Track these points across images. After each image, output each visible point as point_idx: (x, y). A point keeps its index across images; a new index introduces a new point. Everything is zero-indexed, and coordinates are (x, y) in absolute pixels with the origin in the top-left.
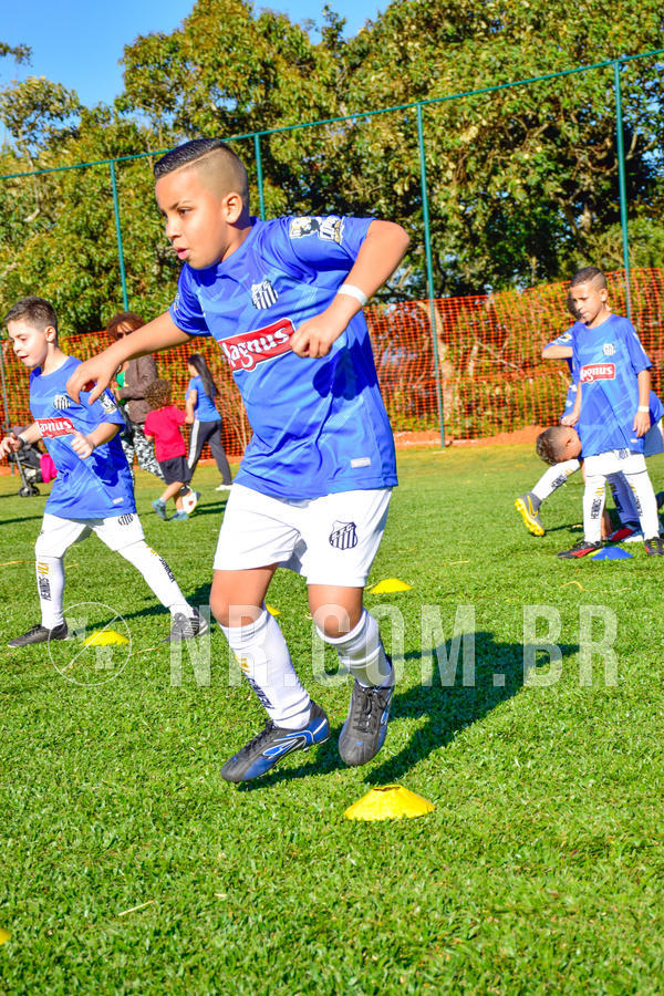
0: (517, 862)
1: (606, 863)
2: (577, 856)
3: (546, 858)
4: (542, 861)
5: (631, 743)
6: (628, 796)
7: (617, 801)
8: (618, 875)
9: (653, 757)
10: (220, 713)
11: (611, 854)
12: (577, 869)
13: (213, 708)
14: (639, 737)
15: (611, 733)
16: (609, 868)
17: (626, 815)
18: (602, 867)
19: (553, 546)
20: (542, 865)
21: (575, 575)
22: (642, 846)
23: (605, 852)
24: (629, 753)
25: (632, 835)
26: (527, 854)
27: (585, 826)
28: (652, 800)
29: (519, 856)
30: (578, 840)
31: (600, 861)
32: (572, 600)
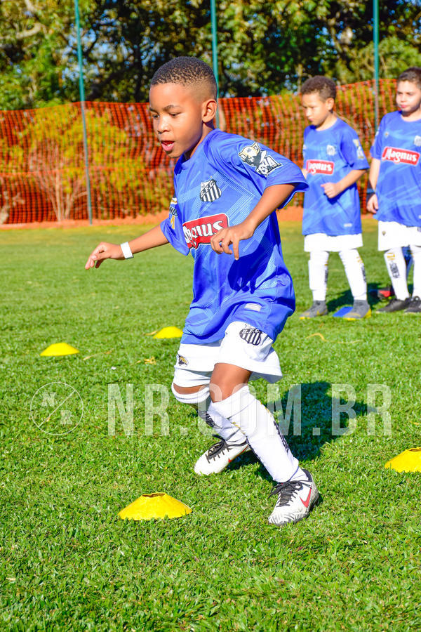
0: (254, 555)
1: (324, 557)
2: (302, 551)
3: (277, 553)
4: (273, 555)
5: (352, 463)
6: (346, 505)
7: (337, 509)
8: (333, 567)
9: (368, 475)
10: (23, 431)
11: (329, 551)
12: (301, 562)
13: (17, 427)
14: (359, 459)
15: (337, 455)
16: (326, 562)
17: (343, 520)
18: (321, 560)
19: (304, 305)
20: (273, 559)
21: (319, 329)
22: (354, 545)
23: (324, 549)
24: (349, 471)
25: (347, 536)
26: (262, 549)
27: (310, 528)
28: (364, 509)
29: (256, 551)
30: (304, 539)
31: (319, 556)
32: (315, 348)
